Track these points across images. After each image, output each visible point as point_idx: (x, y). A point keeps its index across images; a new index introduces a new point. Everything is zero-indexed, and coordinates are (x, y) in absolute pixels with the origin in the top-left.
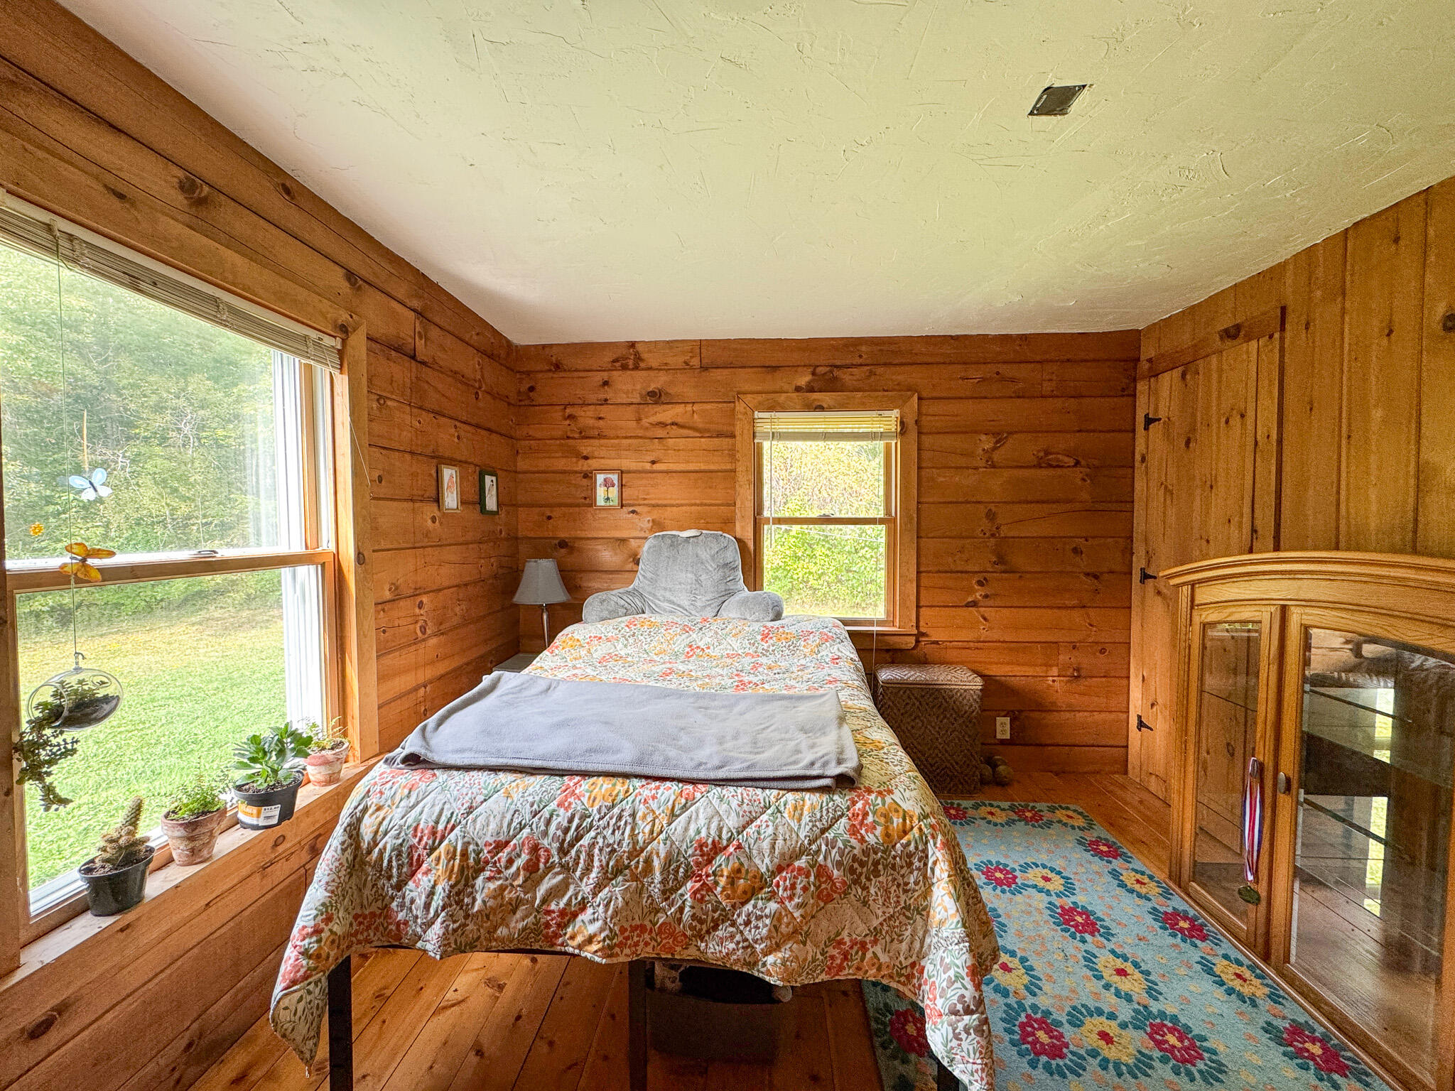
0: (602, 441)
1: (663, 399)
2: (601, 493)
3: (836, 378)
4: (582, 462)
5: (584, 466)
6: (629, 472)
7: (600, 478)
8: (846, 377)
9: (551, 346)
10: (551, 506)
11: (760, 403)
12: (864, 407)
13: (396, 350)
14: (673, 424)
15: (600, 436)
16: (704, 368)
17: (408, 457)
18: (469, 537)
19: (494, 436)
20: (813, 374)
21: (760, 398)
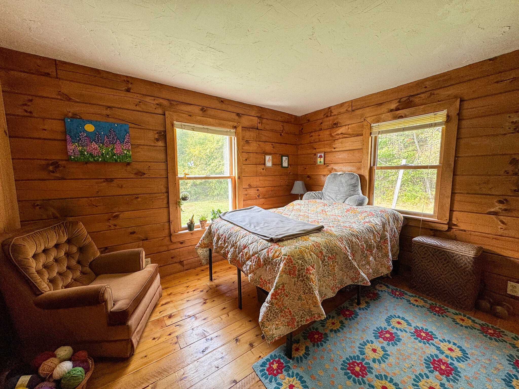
0: (320, 143)
1: (338, 125)
2: (319, 160)
3: (411, 101)
4: (314, 150)
5: (314, 151)
6: (327, 152)
7: (319, 155)
8: (416, 100)
9: (307, 114)
10: (306, 165)
11: (373, 120)
12: (425, 112)
13: (252, 128)
14: (341, 134)
15: (320, 141)
16: (353, 111)
17: (255, 154)
18: (277, 174)
19: (288, 145)
20: (399, 102)
21: (373, 118)
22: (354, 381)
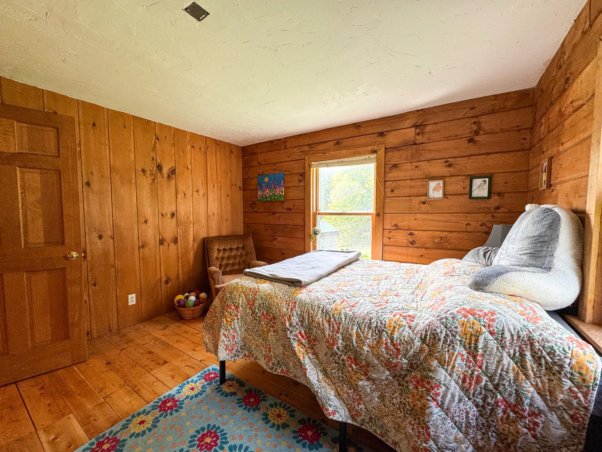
0: (549, 136)
6: (554, 157)
10: (534, 191)
13: (405, 146)
17: (409, 181)
22: (195, 436)
